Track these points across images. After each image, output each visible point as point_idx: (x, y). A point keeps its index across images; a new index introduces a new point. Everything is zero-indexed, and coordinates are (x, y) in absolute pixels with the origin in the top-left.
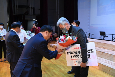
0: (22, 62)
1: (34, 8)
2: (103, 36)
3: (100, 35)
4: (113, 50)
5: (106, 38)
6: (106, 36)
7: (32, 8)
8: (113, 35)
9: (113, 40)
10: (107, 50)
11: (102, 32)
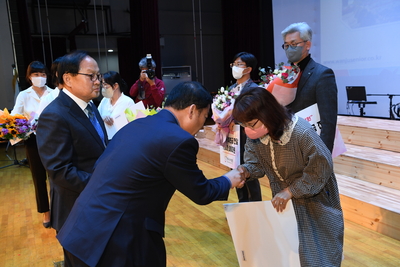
0: (106, 209)
1: (109, 7)
2: (359, 104)
3: (346, 100)
4: (379, 146)
5: (368, 109)
6: (368, 100)
7: (99, 8)
8: (391, 97)
9: (396, 117)
10: (359, 149)
11: (354, 87)
